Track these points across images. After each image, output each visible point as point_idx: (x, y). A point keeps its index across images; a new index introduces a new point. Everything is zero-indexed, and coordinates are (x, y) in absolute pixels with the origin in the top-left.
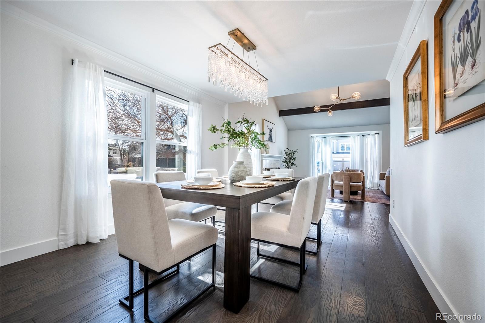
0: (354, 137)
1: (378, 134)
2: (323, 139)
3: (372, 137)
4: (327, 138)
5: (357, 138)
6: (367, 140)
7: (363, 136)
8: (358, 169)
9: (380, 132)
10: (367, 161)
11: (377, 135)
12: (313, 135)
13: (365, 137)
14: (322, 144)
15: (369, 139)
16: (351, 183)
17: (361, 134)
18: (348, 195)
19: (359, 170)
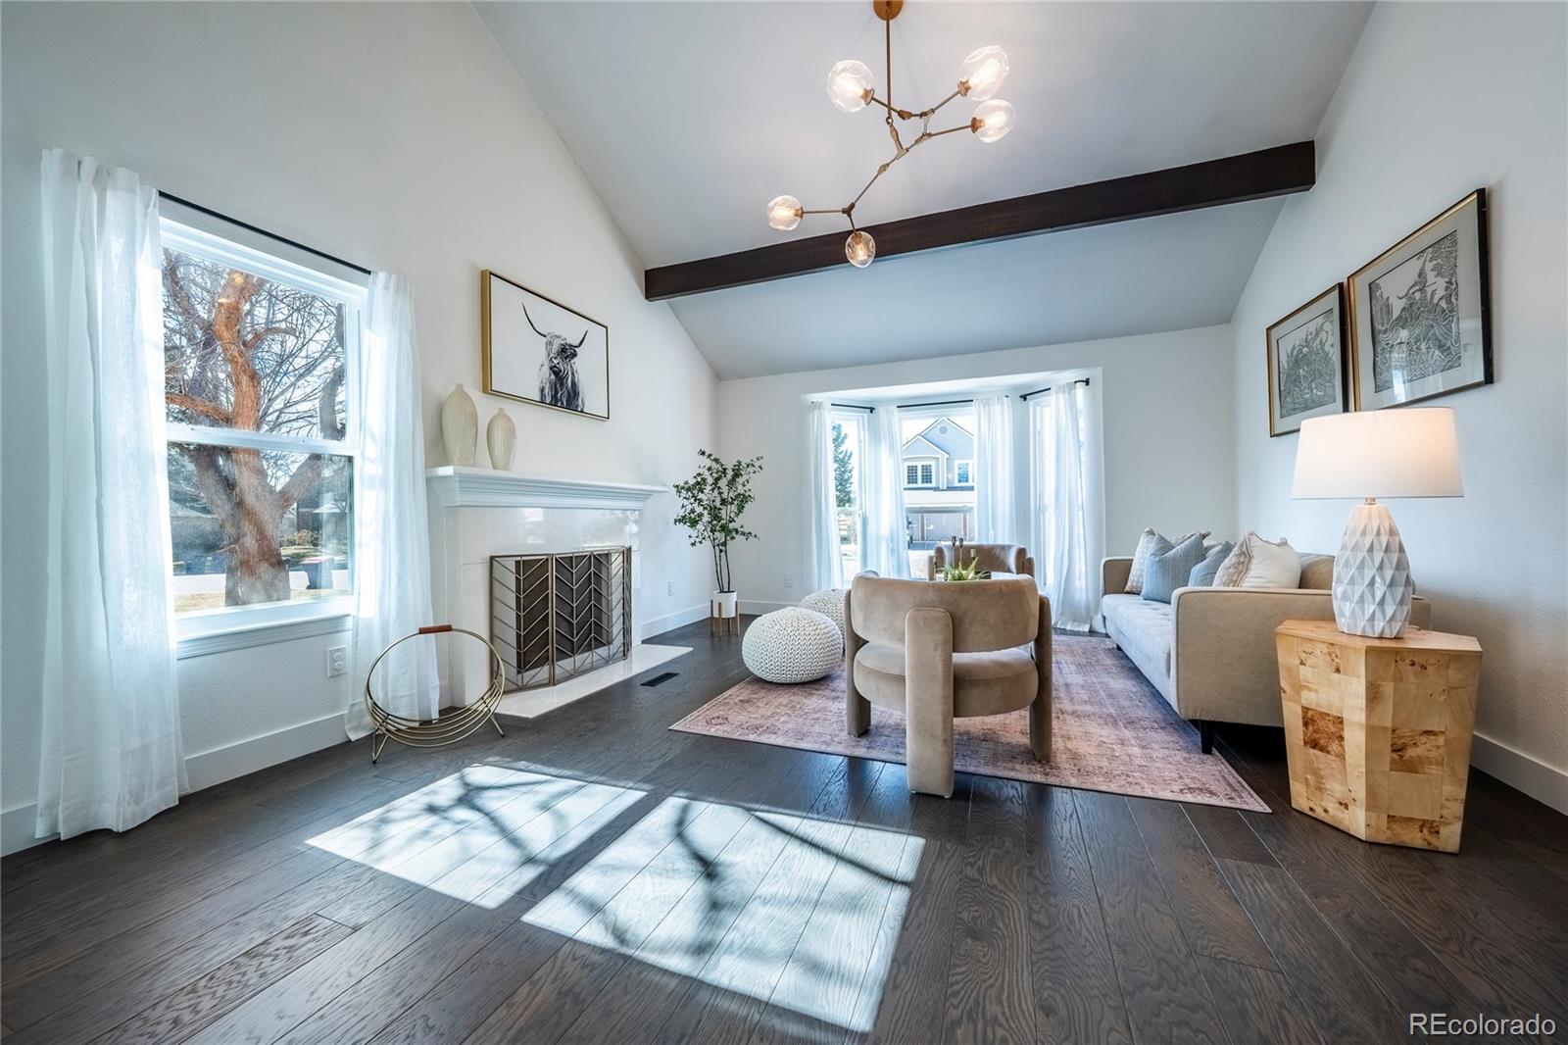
0: (987, 403)
1: (1087, 382)
2: (866, 415)
3: (1061, 396)
4: (880, 411)
5: (997, 408)
6: (1042, 413)
7: (1024, 397)
8: (1007, 543)
9: (1096, 374)
10: (1041, 510)
11: (1080, 389)
12: (816, 397)
13: (1031, 402)
14: (862, 439)
15: (1047, 412)
16: (959, 658)
17: (1015, 388)
18: (940, 747)
19: (1010, 547)
